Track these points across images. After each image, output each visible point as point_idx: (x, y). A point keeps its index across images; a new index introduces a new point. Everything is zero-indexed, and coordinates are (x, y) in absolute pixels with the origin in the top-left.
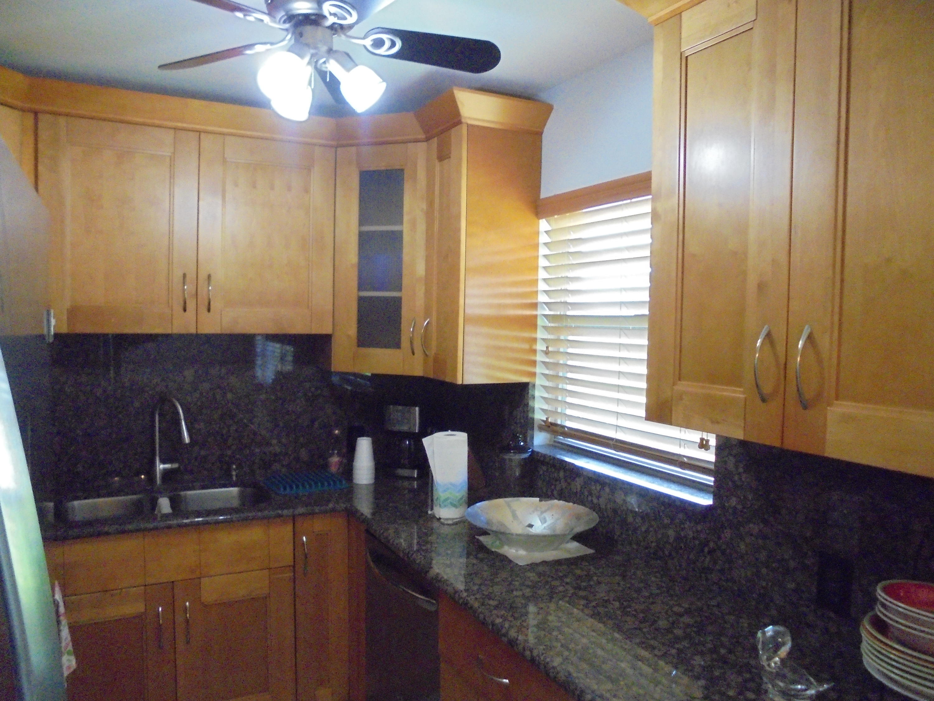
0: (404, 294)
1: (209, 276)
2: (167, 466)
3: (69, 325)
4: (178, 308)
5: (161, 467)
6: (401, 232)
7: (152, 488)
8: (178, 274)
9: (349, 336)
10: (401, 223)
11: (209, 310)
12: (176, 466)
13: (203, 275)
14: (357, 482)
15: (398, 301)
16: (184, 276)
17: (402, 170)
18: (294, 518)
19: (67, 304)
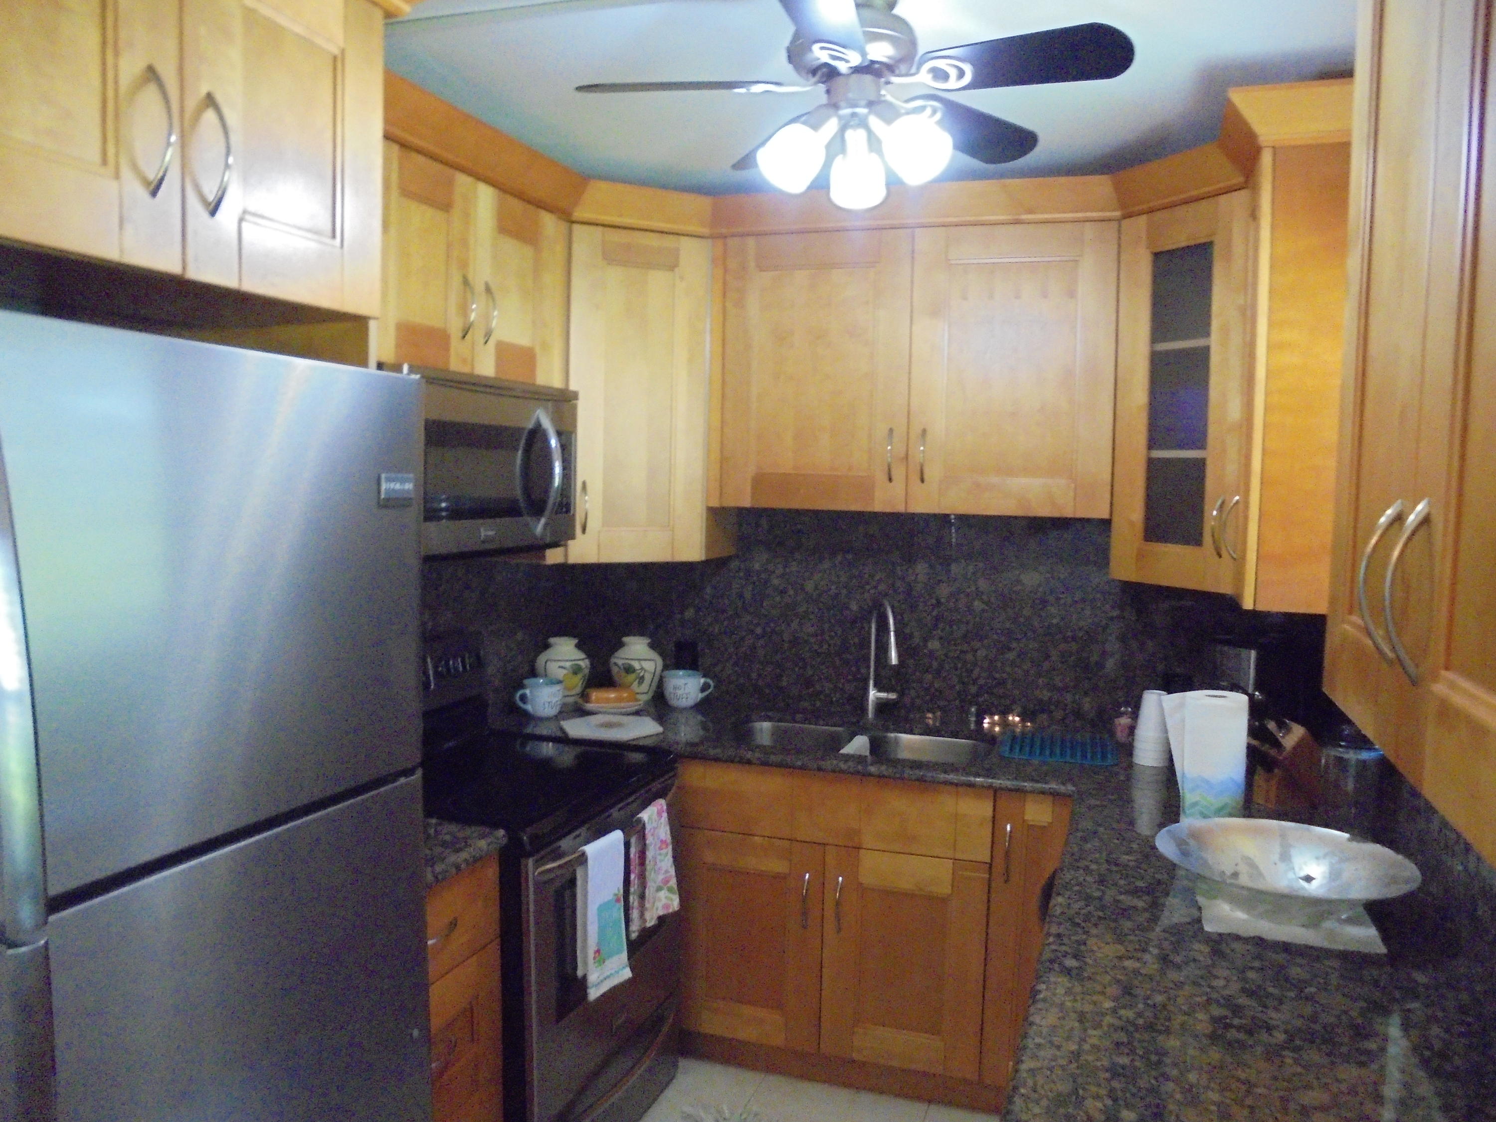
0: (1210, 455)
1: (924, 432)
2: (883, 695)
3: (753, 494)
4: (881, 477)
5: (873, 694)
6: (1207, 349)
7: (858, 722)
8: (881, 430)
9: (1132, 524)
10: (1208, 334)
11: (922, 481)
12: (893, 696)
13: (916, 430)
14: (1136, 762)
15: (1200, 464)
16: (891, 430)
17: (1211, 244)
18: (996, 792)
19: (751, 470)
